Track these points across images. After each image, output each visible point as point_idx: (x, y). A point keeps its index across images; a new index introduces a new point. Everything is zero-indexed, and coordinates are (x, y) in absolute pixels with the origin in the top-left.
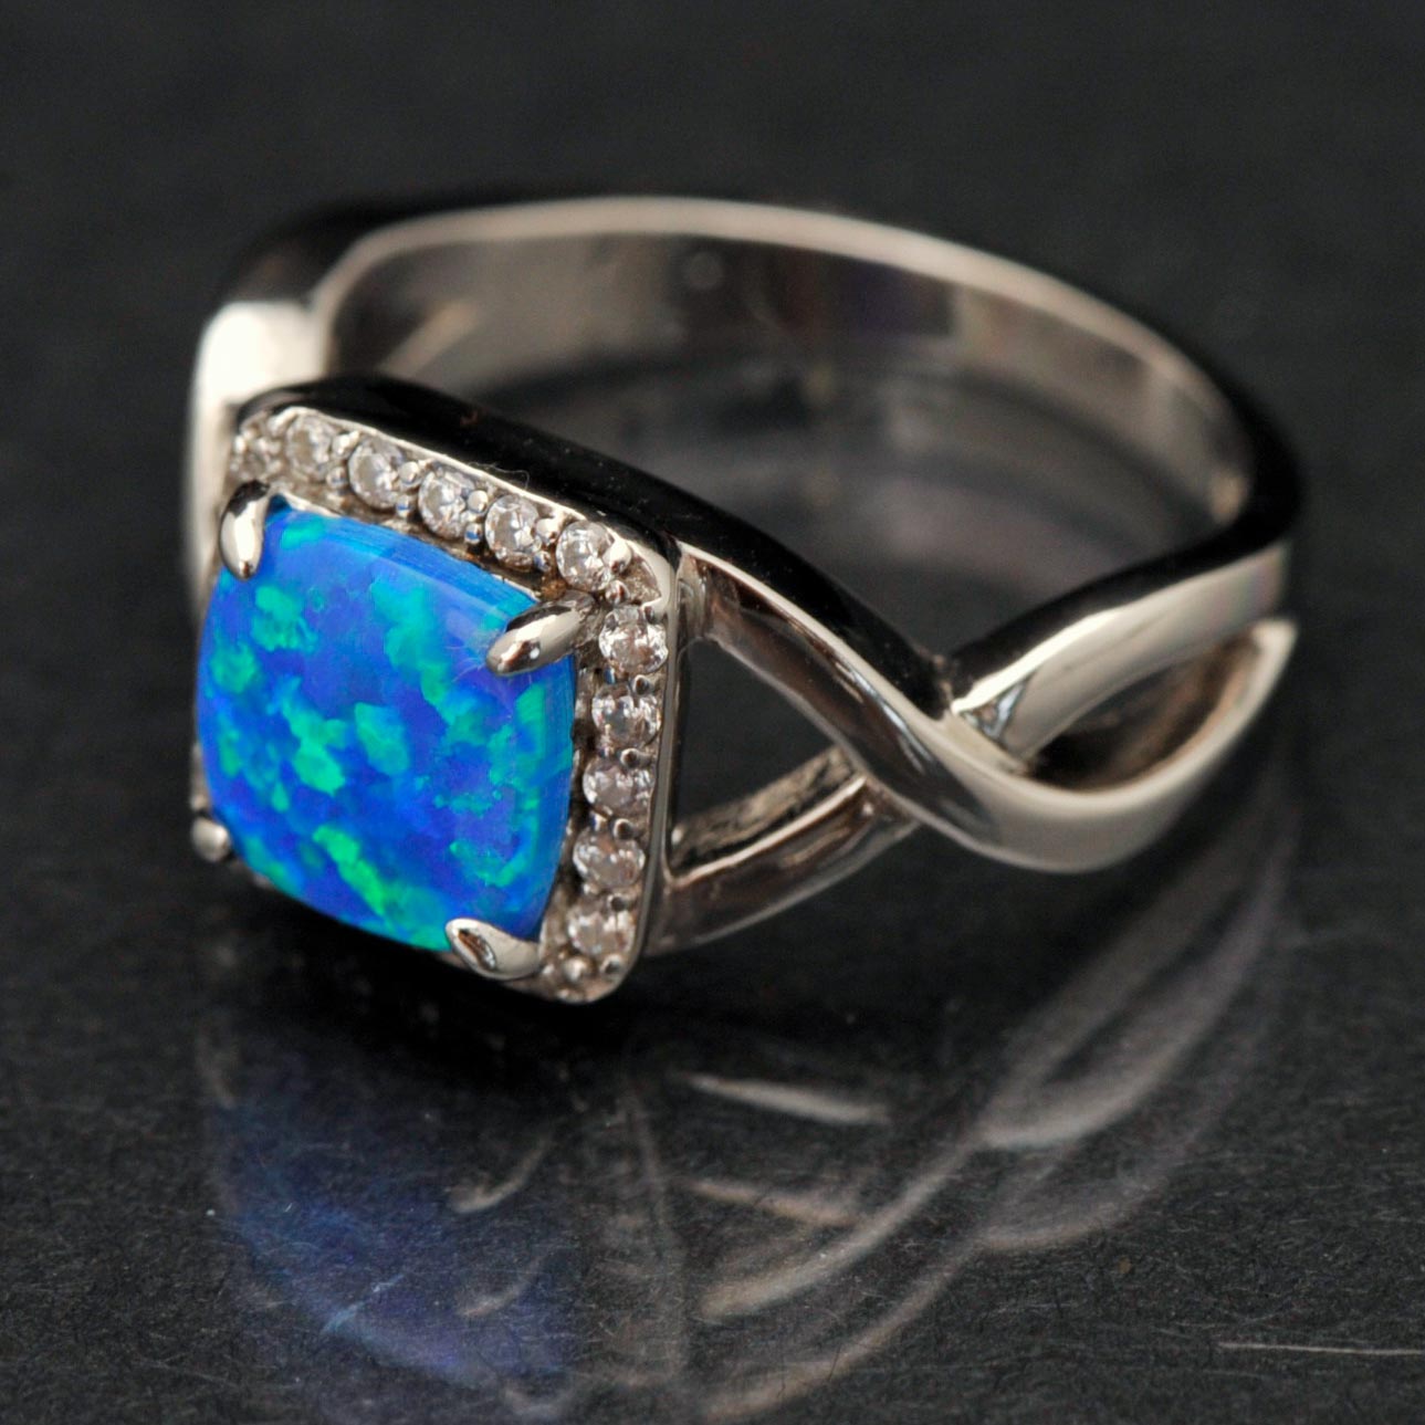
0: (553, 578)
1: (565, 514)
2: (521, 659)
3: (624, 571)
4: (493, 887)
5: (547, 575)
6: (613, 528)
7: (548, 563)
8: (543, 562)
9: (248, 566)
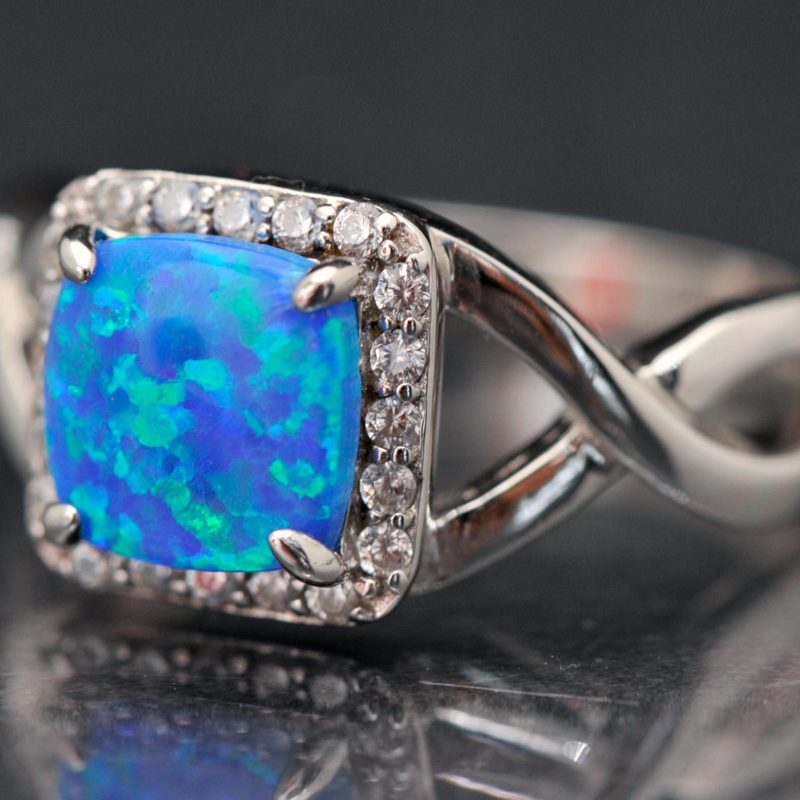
0: (332, 254)
1: (338, 201)
2: (317, 296)
3: (391, 234)
4: (306, 498)
5: (328, 252)
6: (379, 205)
7: (327, 241)
8: (323, 242)
9: (85, 272)
